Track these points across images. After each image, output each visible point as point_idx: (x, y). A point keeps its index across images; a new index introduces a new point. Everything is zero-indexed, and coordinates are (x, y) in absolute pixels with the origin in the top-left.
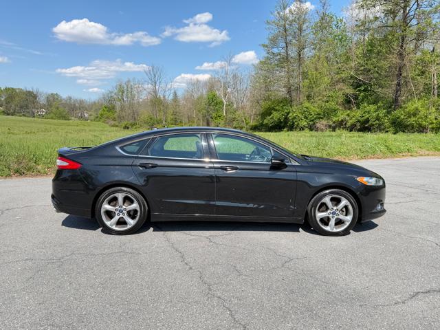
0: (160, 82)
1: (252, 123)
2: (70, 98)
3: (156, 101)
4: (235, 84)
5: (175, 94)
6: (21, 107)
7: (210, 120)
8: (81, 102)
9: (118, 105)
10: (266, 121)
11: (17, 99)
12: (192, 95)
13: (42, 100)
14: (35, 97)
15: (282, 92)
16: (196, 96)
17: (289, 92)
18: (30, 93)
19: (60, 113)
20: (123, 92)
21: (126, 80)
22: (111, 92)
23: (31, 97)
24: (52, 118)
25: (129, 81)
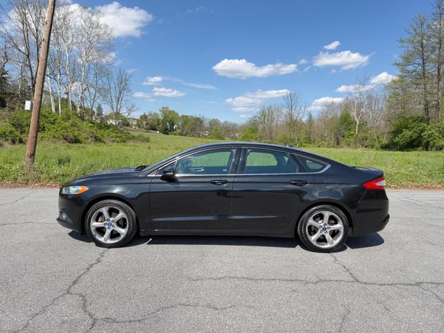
0: (296, 106)
1: (385, 141)
2: (226, 122)
3: (290, 122)
4: (370, 104)
5: (311, 116)
6: (191, 130)
7: (341, 138)
8: (234, 125)
9: (260, 126)
10: (397, 139)
11: (189, 123)
12: (326, 116)
13: (206, 124)
14: (202, 122)
15: (418, 110)
16: (330, 117)
17: (426, 109)
18: (198, 119)
19: (218, 135)
20: (265, 116)
21: (268, 106)
22: (255, 117)
23: (199, 121)
24: (212, 138)
25: (270, 107)
